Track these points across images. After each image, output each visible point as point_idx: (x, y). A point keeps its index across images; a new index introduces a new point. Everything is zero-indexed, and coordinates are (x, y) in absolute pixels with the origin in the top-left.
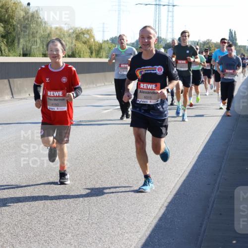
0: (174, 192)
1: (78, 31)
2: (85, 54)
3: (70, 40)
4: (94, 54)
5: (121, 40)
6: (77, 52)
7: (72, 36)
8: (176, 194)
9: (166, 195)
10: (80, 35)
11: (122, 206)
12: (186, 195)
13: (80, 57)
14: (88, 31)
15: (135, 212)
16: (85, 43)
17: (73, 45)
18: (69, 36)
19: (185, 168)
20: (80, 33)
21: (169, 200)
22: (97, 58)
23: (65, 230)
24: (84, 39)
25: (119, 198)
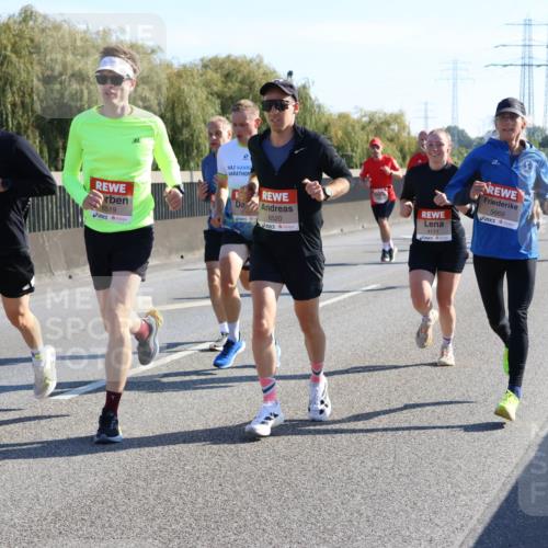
1: (379, 118)
3: (365, 136)
7: (368, 128)
10: (383, 126)
14: (397, 117)
16: (391, 140)
18: (363, 128)
20: (382, 123)
23: (351, 487)
24: (389, 134)
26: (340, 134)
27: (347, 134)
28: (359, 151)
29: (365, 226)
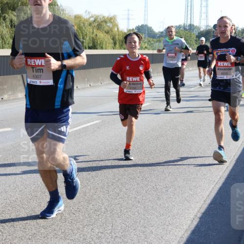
0: (209, 201)
1: (100, 19)
2: (107, 45)
3: (91, 30)
4: (117, 46)
5: (169, 32)
6: (99, 42)
7: (93, 25)
8: (211, 204)
9: (199, 205)
10: (102, 24)
11: (149, 217)
12: (222, 205)
13: (102, 48)
14: (111, 19)
15: (164, 224)
16: (107, 32)
17: (94, 34)
18: (90, 25)
19: (221, 174)
20: (102, 22)
21: (203, 210)
22: (121, 49)
24: (106, 28)
25: (146, 208)
26: (76, 28)
27: (80, 28)
28: (88, 38)
29: (91, 85)
